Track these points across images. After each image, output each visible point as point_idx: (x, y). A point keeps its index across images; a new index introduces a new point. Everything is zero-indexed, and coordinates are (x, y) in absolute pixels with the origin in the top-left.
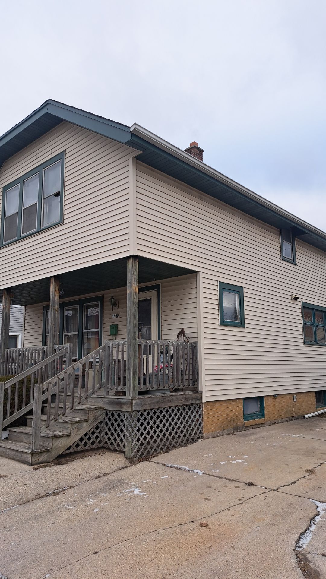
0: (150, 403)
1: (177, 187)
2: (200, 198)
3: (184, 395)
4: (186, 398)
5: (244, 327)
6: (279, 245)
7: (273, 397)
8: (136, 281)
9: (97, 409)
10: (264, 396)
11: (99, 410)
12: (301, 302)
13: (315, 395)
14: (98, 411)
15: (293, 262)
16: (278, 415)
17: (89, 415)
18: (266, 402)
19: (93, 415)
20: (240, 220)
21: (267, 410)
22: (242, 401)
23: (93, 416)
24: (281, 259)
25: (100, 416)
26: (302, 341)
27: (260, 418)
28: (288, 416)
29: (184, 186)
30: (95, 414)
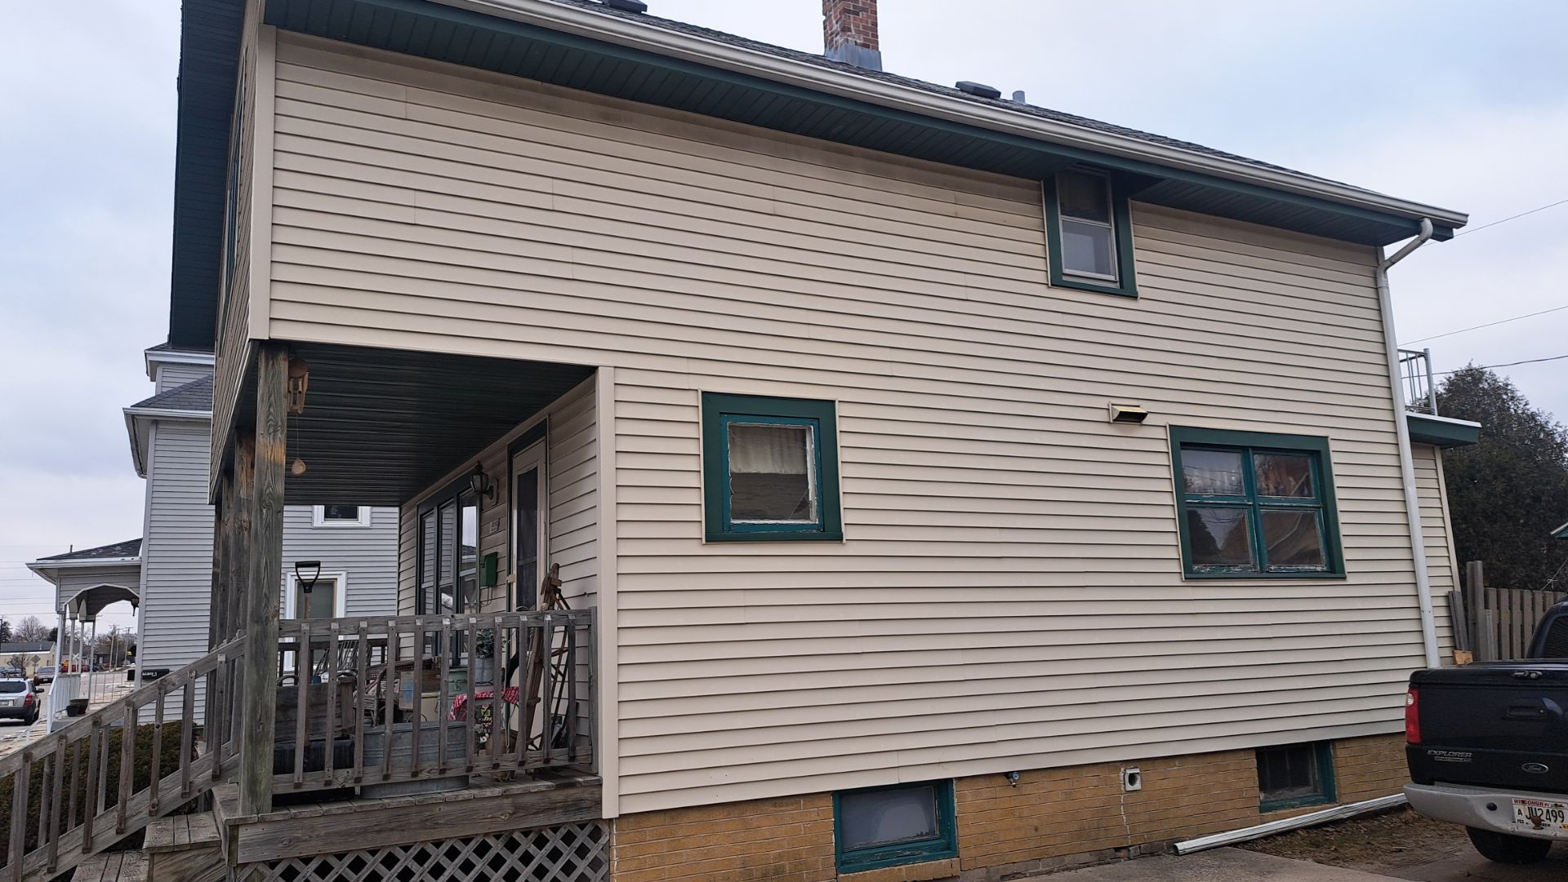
0: (327, 835)
1: (484, 96)
2: (606, 119)
3: (504, 796)
4: (517, 808)
5: (838, 538)
6: (1038, 237)
7: (1003, 780)
8: (276, 426)
9: (189, 848)
10: (951, 780)
11: (202, 851)
12: (1165, 427)
13: (1253, 762)
14: (199, 856)
15: (1126, 289)
16: (1032, 845)
17: (155, 869)
18: (963, 803)
19: (171, 868)
20: (820, 172)
21: (965, 831)
22: (828, 805)
23: (175, 873)
24: (1047, 284)
25: (203, 871)
26: (1176, 567)
27: (926, 859)
28: (1088, 846)
29: (520, 87)
30: (180, 866)
